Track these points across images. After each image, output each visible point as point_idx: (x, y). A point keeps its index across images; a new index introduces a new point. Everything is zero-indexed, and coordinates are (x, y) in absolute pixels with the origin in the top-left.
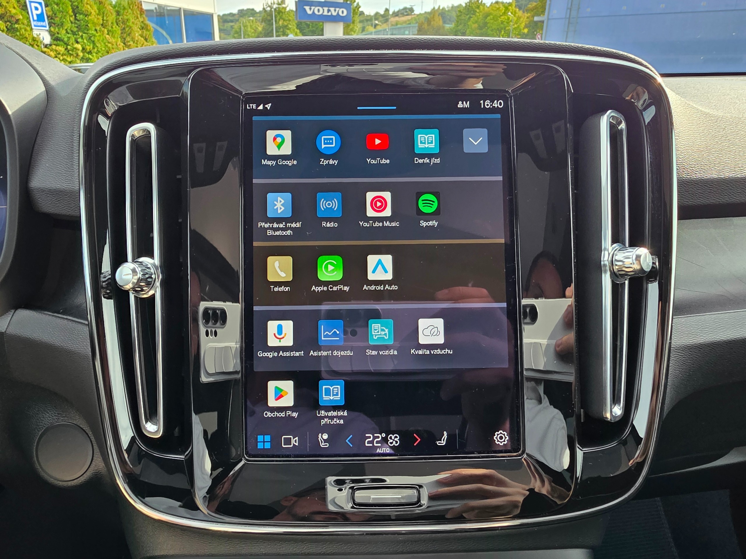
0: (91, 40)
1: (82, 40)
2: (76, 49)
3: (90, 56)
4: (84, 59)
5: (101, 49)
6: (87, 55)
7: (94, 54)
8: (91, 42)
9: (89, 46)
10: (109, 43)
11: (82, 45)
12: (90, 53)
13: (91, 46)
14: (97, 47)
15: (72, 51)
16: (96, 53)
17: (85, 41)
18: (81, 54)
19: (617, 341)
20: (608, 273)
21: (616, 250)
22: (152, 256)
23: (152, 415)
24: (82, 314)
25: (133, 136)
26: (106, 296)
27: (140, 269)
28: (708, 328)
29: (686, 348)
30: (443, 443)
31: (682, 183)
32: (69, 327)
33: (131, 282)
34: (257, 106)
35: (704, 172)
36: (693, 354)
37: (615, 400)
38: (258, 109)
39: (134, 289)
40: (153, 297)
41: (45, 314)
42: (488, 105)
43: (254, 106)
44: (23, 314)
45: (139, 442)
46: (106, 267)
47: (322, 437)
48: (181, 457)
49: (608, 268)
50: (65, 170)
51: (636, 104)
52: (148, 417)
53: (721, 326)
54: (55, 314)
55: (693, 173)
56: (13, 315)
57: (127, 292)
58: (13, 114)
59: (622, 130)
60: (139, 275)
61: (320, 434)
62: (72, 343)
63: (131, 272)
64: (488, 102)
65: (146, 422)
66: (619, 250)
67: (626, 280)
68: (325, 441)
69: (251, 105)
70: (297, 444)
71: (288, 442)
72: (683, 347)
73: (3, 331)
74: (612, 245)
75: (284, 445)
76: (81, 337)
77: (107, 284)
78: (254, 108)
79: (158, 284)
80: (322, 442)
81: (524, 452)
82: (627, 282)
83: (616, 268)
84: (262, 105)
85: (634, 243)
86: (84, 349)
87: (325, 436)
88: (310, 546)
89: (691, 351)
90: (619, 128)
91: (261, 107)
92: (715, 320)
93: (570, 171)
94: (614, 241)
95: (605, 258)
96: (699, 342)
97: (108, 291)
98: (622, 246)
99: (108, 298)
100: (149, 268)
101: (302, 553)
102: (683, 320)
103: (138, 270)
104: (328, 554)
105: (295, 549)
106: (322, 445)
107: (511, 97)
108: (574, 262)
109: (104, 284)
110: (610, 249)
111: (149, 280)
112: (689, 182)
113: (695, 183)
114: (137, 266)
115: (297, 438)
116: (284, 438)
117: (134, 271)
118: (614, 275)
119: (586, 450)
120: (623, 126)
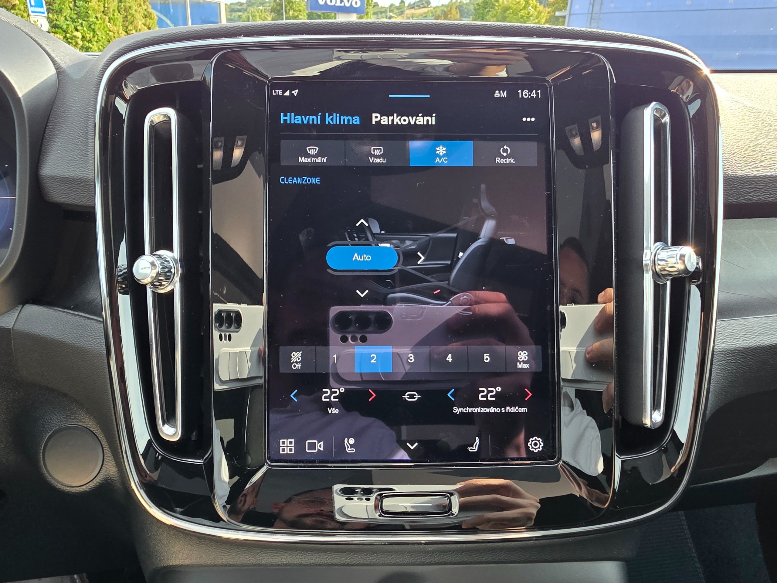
0: (92, 28)
1: (82, 28)
2: (75, 36)
3: (90, 45)
4: (84, 48)
5: (102, 37)
6: (87, 43)
7: (95, 43)
8: (91, 30)
9: (89, 34)
10: (110, 31)
11: (82, 33)
12: (90, 41)
13: (92, 35)
14: (98, 35)
15: (72, 39)
16: (97, 42)
17: (85, 29)
18: (80, 43)
19: (658, 344)
20: (651, 273)
21: (658, 249)
22: (171, 249)
23: (169, 417)
24: (96, 310)
25: (152, 121)
26: (122, 291)
27: (159, 262)
28: (751, 332)
29: (728, 352)
30: (475, 449)
31: (728, 180)
32: (81, 323)
33: (150, 276)
34: (284, 93)
35: (750, 169)
36: (736, 359)
37: (655, 406)
38: (285, 95)
39: (152, 283)
40: (172, 293)
41: (55, 310)
42: (526, 95)
43: (280, 92)
44: (32, 310)
45: (155, 445)
46: (122, 260)
47: (348, 442)
48: (200, 462)
49: (650, 268)
50: (79, 157)
51: (681, 96)
52: (165, 419)
53: (766, 330)
54: (66, 310)
55: (739, 170)
56: (21, 311)
57: (145, 286)
58: (23, 97)
59: (665, 125)
60: (159, 269)
61: (346, 439)
62: (85, 340)
63: (149, 265)
64: (526, 92)
65: (164, 424)
66: (662, 249)
67: (667, 280)
68: (352, 446)
69: (277, 91)
70: (322, 449)
71: (312, 446)
72: (726, 351)
73: (10, 327)
74: (654, 243)
75: (308, 450)
76: (95, 334)
77: (122, 279)
78: (280, 94)
79: (177, 279)
80: (348, 447)
81: (559, 459)
82: (669, 283)
83: (658, 268)
84: (288, 91)
85: (675, 243)
86: (98, 346)
87: (352, 441)
88: (333, 556)
89: (733, 356)
90: (663, 121)
91: (287, 94)
92: (759, 324)
93: (612, 165)
94: (657, 240)
95: (647, 258)
96: (742, 346)
97: (124, 286)
98: (665, 245)
99: (123, 293)
100: (168, 261)
101: (325, 564)
102: (726, 324)
103: (158, 263)
104: (353, 565)
105: (318, 559)
106: (349, 450)
107: (551, 87)
108: (615, 261)
109: (119, 278)
110: (653, 247)
111: (168, 274)
112: (734, 179)
113: (741, 180)
114: (156, 259)
115: (322, 443)
116: (308, 443)
117: (153, 264)
118: (656, 275)
119: (624, 457)
120: (667, 119)
